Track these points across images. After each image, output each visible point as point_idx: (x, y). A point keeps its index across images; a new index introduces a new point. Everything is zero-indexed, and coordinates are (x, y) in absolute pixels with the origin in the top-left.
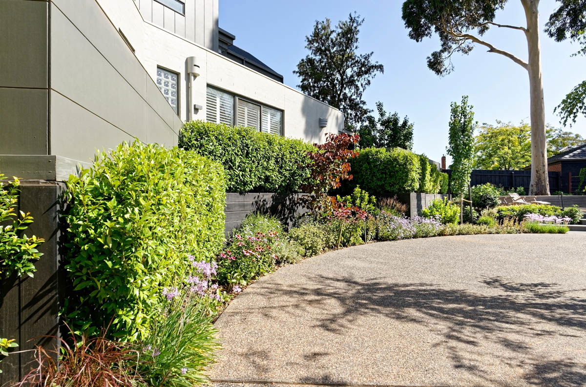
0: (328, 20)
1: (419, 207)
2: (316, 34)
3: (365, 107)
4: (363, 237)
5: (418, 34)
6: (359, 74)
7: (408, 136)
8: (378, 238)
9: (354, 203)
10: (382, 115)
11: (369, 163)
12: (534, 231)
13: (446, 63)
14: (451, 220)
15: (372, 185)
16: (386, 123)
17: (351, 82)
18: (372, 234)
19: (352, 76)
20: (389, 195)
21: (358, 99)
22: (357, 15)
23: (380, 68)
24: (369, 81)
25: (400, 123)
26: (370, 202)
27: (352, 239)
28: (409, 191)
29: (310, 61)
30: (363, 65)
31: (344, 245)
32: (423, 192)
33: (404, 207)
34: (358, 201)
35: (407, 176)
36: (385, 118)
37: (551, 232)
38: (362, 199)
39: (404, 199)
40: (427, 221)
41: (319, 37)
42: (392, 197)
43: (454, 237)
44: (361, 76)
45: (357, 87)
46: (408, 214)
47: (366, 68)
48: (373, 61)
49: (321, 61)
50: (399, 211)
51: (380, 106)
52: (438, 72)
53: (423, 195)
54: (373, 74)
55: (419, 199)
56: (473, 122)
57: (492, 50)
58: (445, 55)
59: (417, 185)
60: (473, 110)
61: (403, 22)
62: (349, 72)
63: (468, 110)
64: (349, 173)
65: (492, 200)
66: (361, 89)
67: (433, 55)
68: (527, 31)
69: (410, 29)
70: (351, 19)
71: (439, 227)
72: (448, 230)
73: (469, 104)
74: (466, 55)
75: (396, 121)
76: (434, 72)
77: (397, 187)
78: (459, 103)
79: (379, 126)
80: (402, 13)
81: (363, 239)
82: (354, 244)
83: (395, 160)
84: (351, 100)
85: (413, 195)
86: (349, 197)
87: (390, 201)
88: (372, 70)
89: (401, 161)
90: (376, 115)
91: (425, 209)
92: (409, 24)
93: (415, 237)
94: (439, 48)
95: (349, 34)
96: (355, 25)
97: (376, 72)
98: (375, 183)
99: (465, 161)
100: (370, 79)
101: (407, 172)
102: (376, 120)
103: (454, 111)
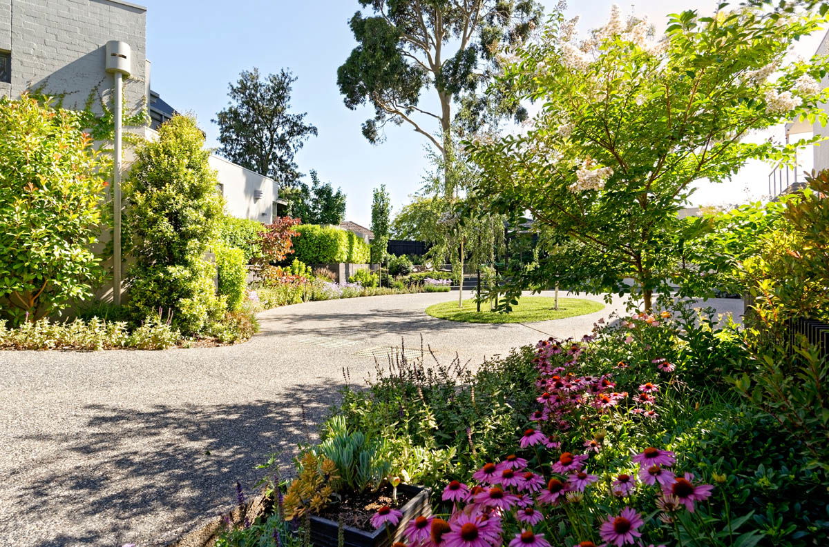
0: (256, 70)
1: (347, 274)
2: (244, 87)
3: (297, 171)
4: (303, 298)
5: (352, 101)
6: (291, 133)
7: (341, 208)
8: (312, 299)
9: (293, 273)
10: (316, 183)
11: (305, 238)
12: (429, 291)
13: (379, 132)
14: (370, 284)
15: (308, 257)
16: (320, 193)
17: (282, 141)
18: (309, 296)
19: (283, 135)
20: (322, 265)
21: (290, 160)
22: (290, 71)
23: (314, 130)
24: (302, 145)
25: (334, 194)
26: (306, 271)
27: (295, 299)
28: (338, 262)
29: (235, 114)
30: (296, 124)
31: (289, 303)
32: (352, 262)
33: (334, 275)
34: (297, 271)
35: (337, 250)
36: (319, 187)
37: (439, 291)
38: (300, 269)
39: (334, 268)
40: (351, 285)
41: (246, 88)
42: (324, 267)
43: (372, 297)
44: (293, 136)
45: (288, 148)
46: (337, 281)
47: (297, 129)
48: (306, 122)
49: (247, 116)
50: (330, 278)
51: (314, 174)
52: (372, 140)
53: (351, 265)
54: (306, 136)
55: (347, 268)
56: (389, 206)
57: (418, 130)
58: (378, 124)
59: (345, 257)
60: (389, 197)
61: (338, 88)
62: (280, 131)
63: (385, 196)
64: (291, 248)
65: (405, 268)
66: (293, 150)
67: (367, 122)
68: (442, 120)
69: (345, 96)
70: (283, 74)
71: (359, 289)
72: (367, 292)
73: (386, 191)
74: (397, 126)
75: (329, 193)
76: (368, 140)
77: (329, 258)
78: (380, 191)
79: (312, 195)
80: (337, 76)
81: (303, 300)
82: (296, 303)
83: (328, 236)
84: (281, 160)
85: (342, 266)
86: (289, 267)
87: (324, 270)
88: (305, 131)
89: (332, 238)
90: (310, 184)
91: (351, 277)
92: (343, 91)
93: (342, 298)
94: (373, 116)
95: (280, 89)
96: (287, 80)
97: (309, 134)
98: (311, 255)
99: (382, 237)
100: (303, 140)
101: (337, 247)
102: (310, 188)
103: (376, 196)
